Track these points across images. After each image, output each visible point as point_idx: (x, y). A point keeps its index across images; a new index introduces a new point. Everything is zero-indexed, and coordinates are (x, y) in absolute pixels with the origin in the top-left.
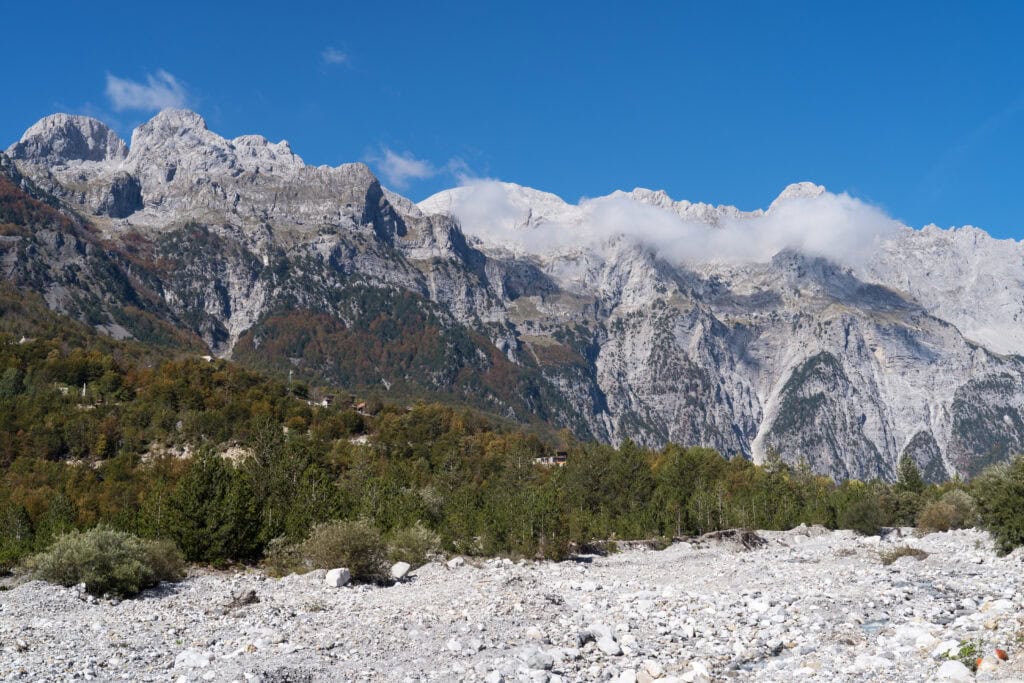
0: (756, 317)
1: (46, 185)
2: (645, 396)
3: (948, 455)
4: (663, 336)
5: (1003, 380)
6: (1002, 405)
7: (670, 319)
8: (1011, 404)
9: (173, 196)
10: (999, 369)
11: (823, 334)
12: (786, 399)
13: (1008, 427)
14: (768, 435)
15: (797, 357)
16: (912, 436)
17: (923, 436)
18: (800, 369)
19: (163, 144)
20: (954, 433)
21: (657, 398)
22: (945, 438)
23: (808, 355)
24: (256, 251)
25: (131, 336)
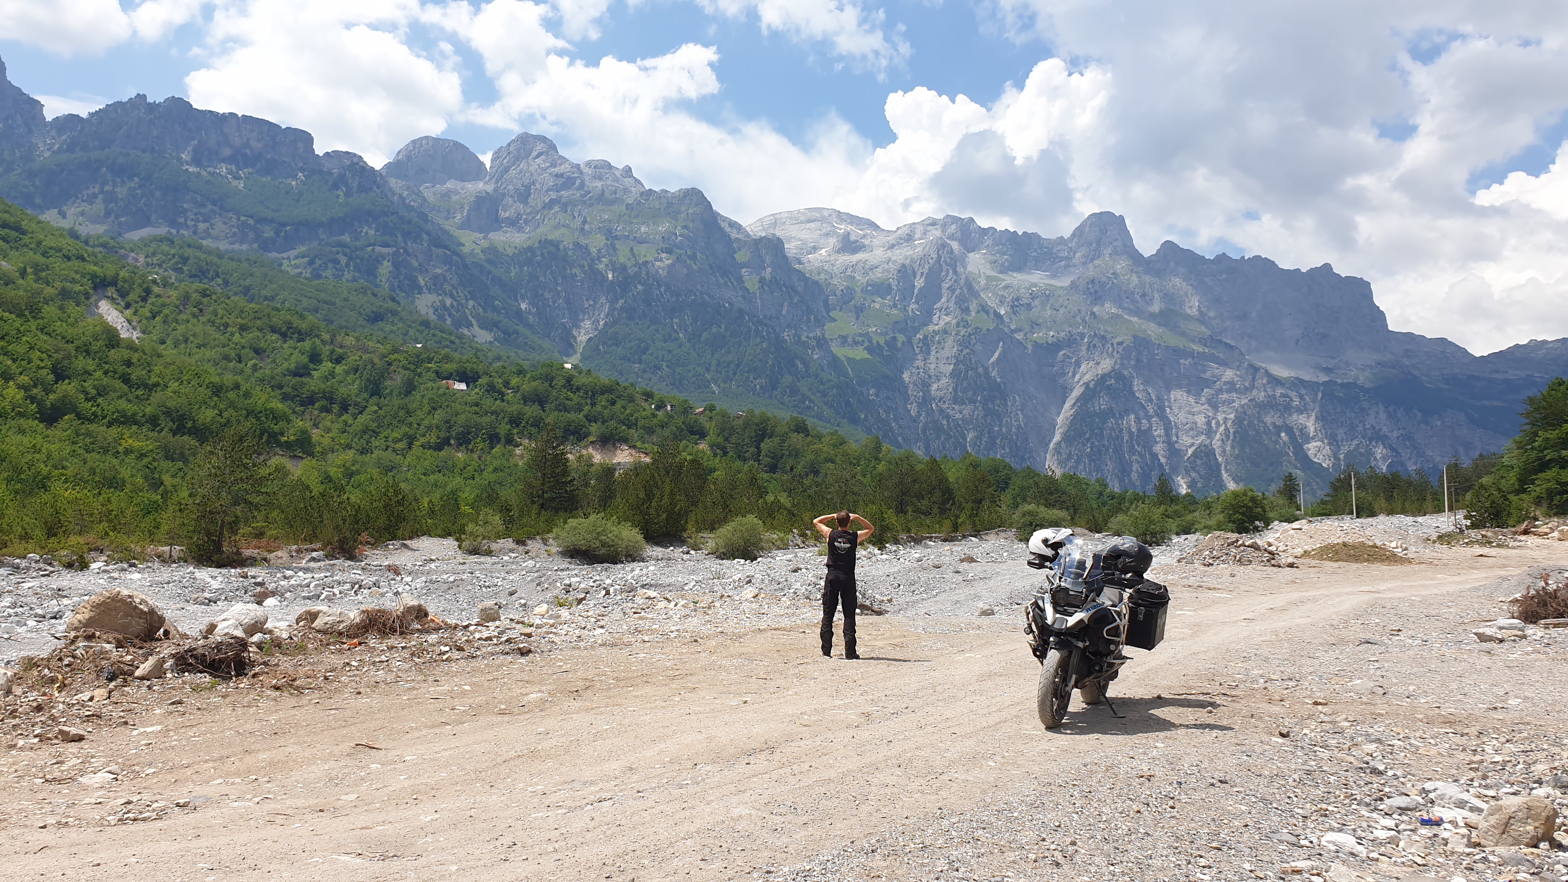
0: (1053, 336)
1: (415, 201)
2: (947, 405)
3: (1226, 467)
4: (965, 352)
5: (1282, 399)
6: (1279, 423)
7: (973, 337)
8: (1288, 422)
9: (528, 214)
10: (1279, 391)
11: (1115, 353)
12: (1077, 411)
13: (1284, 443)
14: (1059, 443)
15: (1090, 373)
16: (1193, 448)
17: (1203, 448)
18: (1091, 385)
19: (519, 166)
20: (1233, 447)
21: (957, 407)
22: (1224, 451)
23: (1100, 372)
24: (601, 267)
25: (492, 340)
